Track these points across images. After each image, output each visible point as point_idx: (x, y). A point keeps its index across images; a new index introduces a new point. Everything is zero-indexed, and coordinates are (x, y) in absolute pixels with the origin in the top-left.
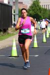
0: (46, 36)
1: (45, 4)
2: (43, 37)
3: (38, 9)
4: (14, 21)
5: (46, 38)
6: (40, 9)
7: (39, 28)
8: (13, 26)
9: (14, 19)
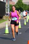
0: (26, 21)
1: (26, 1)
2: (24, 22)
3: (21, 4)
4: (7, 12)
5: (26, 22)
6: (22, 4)
7: (22, 16)
8: (6, 15)
9: (7, 10)
